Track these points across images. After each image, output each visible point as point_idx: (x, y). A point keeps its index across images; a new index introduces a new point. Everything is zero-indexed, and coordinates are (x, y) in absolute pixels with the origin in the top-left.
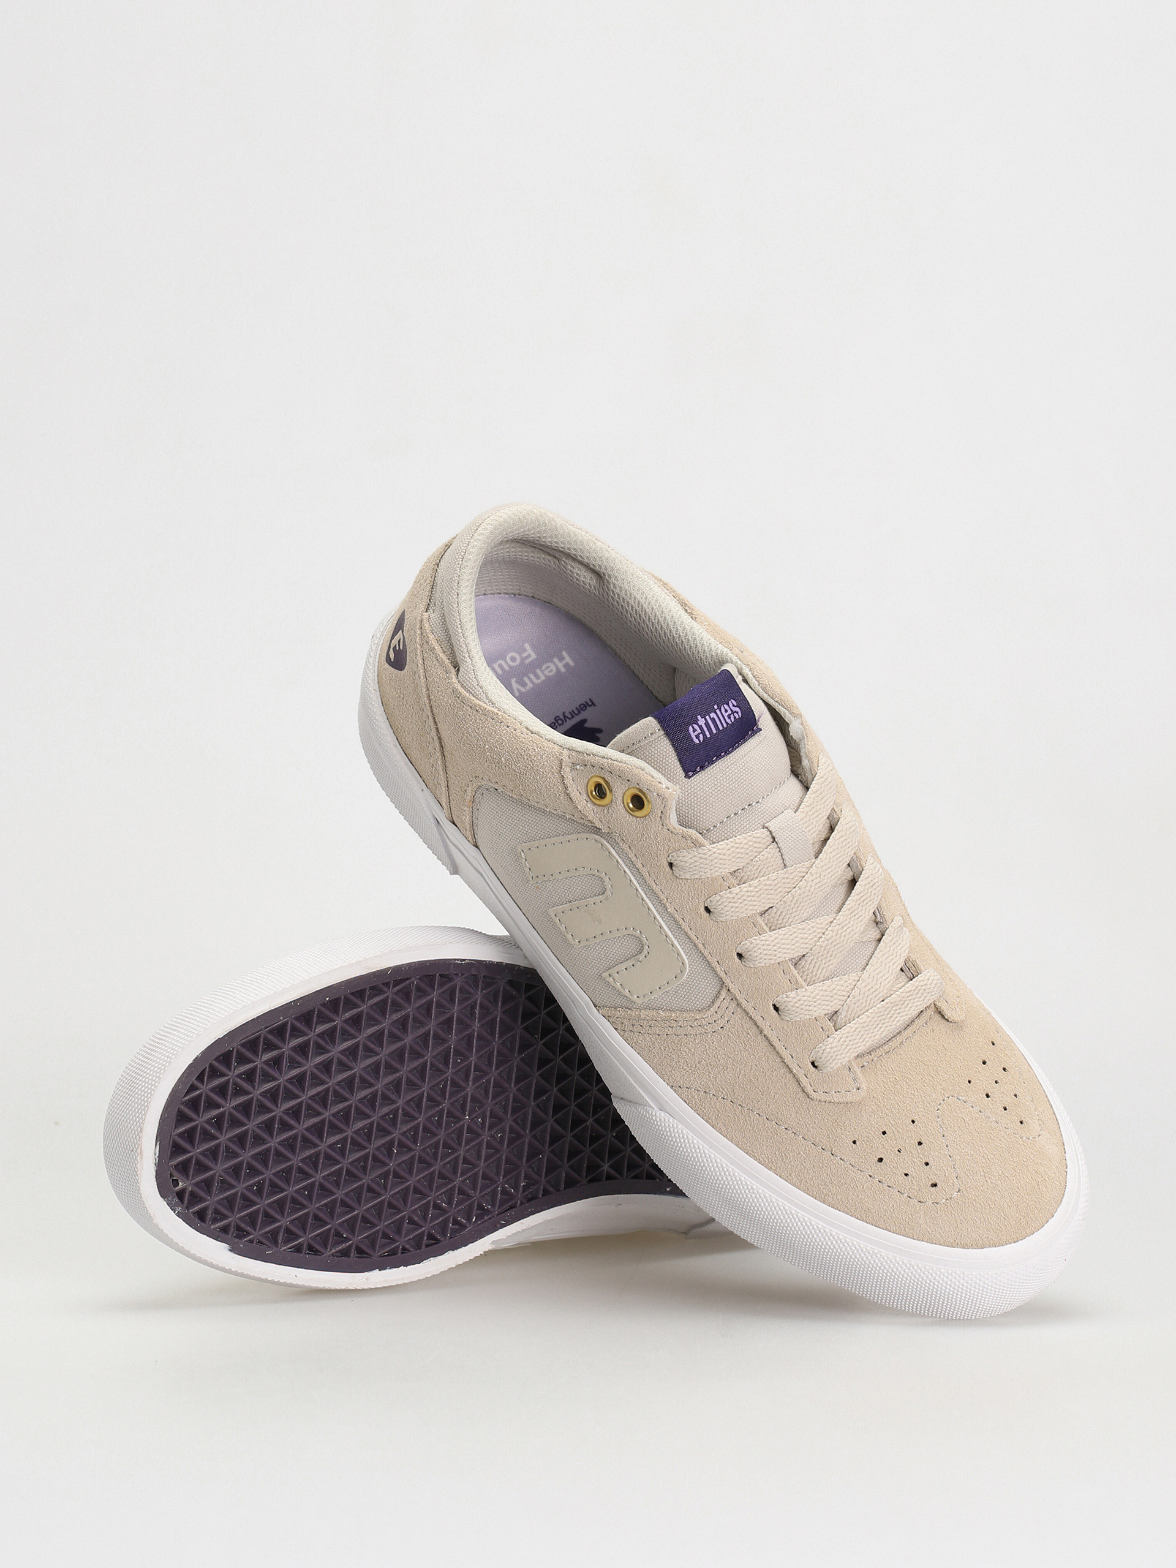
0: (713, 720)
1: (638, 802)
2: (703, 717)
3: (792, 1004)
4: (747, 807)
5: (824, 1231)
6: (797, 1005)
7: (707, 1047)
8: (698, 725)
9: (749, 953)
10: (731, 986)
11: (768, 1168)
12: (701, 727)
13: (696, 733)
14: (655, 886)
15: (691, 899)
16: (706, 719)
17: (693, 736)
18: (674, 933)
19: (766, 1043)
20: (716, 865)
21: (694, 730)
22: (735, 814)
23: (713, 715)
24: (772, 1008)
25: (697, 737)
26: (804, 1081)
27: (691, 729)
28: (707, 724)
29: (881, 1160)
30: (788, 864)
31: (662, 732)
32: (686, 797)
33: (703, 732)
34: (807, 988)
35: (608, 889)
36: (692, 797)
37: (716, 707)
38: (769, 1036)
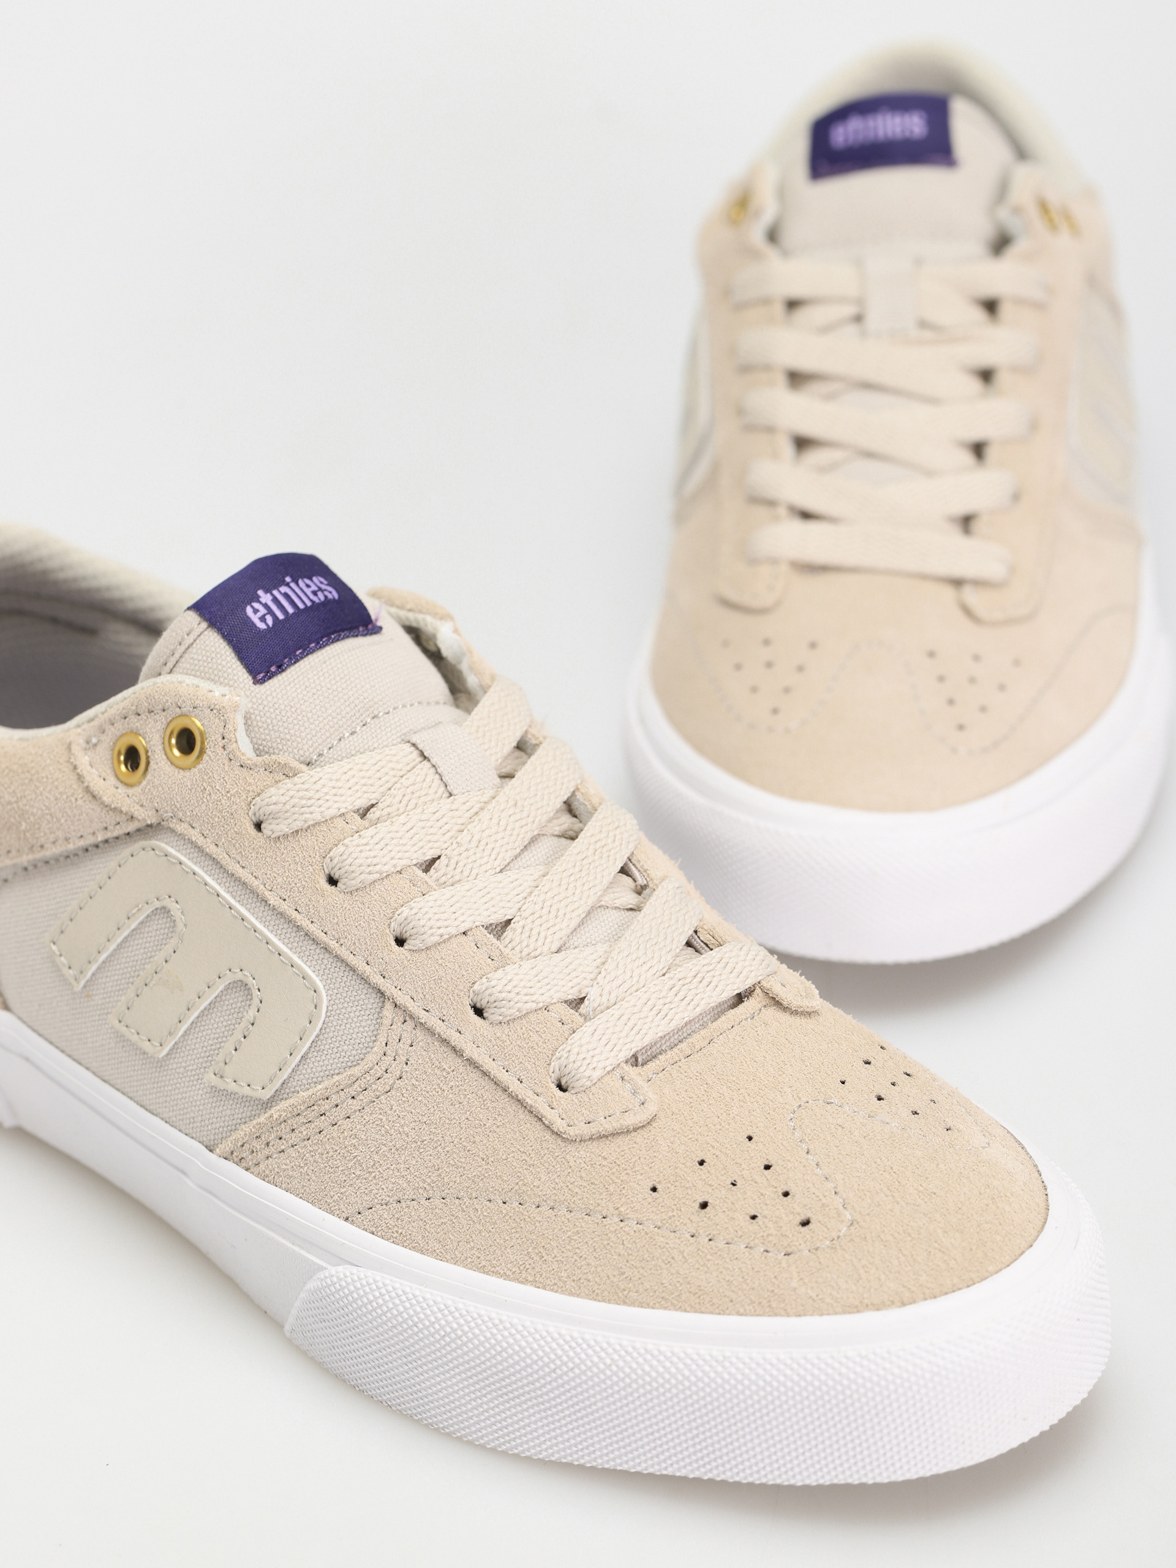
0: (286, 596)
1: (187, 741)
2: (268, 591)
3: (499, 988)
4: (369, 720)
5: (634, 1348)
6: (509, 988)
7: (384, 1119)
8: (260, 603)
9: (411, 925)
10: (396, 993)
11: (522, 1283)
12: (266, 606)
13: (259, 614)
14: (241, 870)
15: (300, 869)
16: (272, 595)
17: (255, 619)
18: (290, 945)
19: (475, 1075)
20: (327, 797)
21: (256, 611)
22: (353, 733)
23: (283, 589)
24: (471, 1012)
25: (263, 619)
26: (550, 1115)
27: (249, 611)
28: (275, 600)
29: (704, 1205)
30: (455, 792)
31: (204, 625)
32: (262, 714)
33: (270, 611)
34: (521, 963)
35: (178, 920)
36: (272, 710)
37: (288, 579)
38: (475, 1057)
